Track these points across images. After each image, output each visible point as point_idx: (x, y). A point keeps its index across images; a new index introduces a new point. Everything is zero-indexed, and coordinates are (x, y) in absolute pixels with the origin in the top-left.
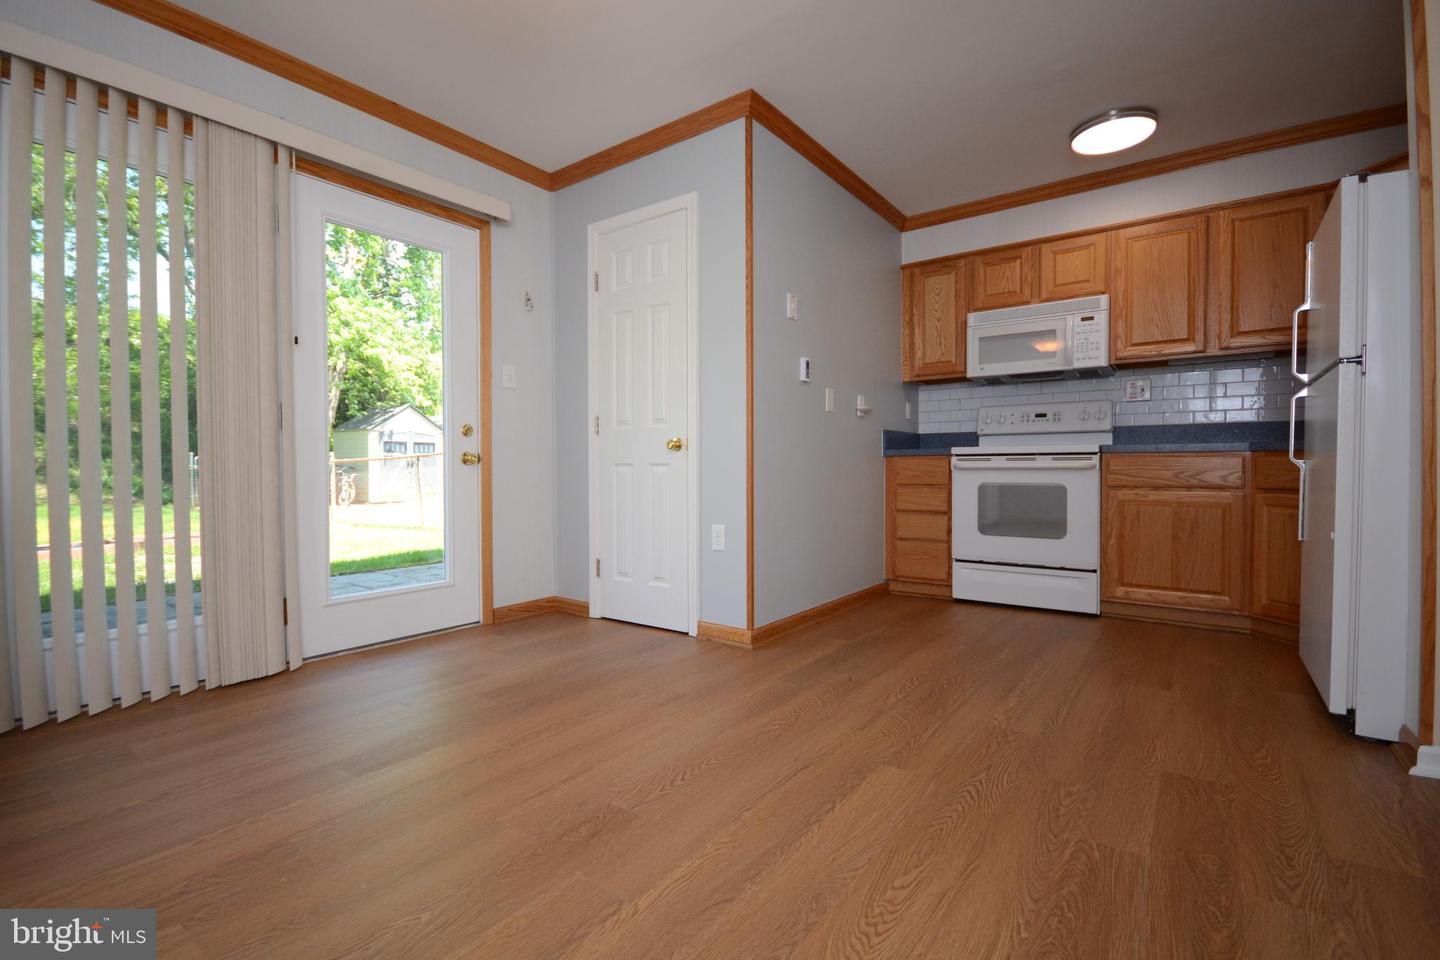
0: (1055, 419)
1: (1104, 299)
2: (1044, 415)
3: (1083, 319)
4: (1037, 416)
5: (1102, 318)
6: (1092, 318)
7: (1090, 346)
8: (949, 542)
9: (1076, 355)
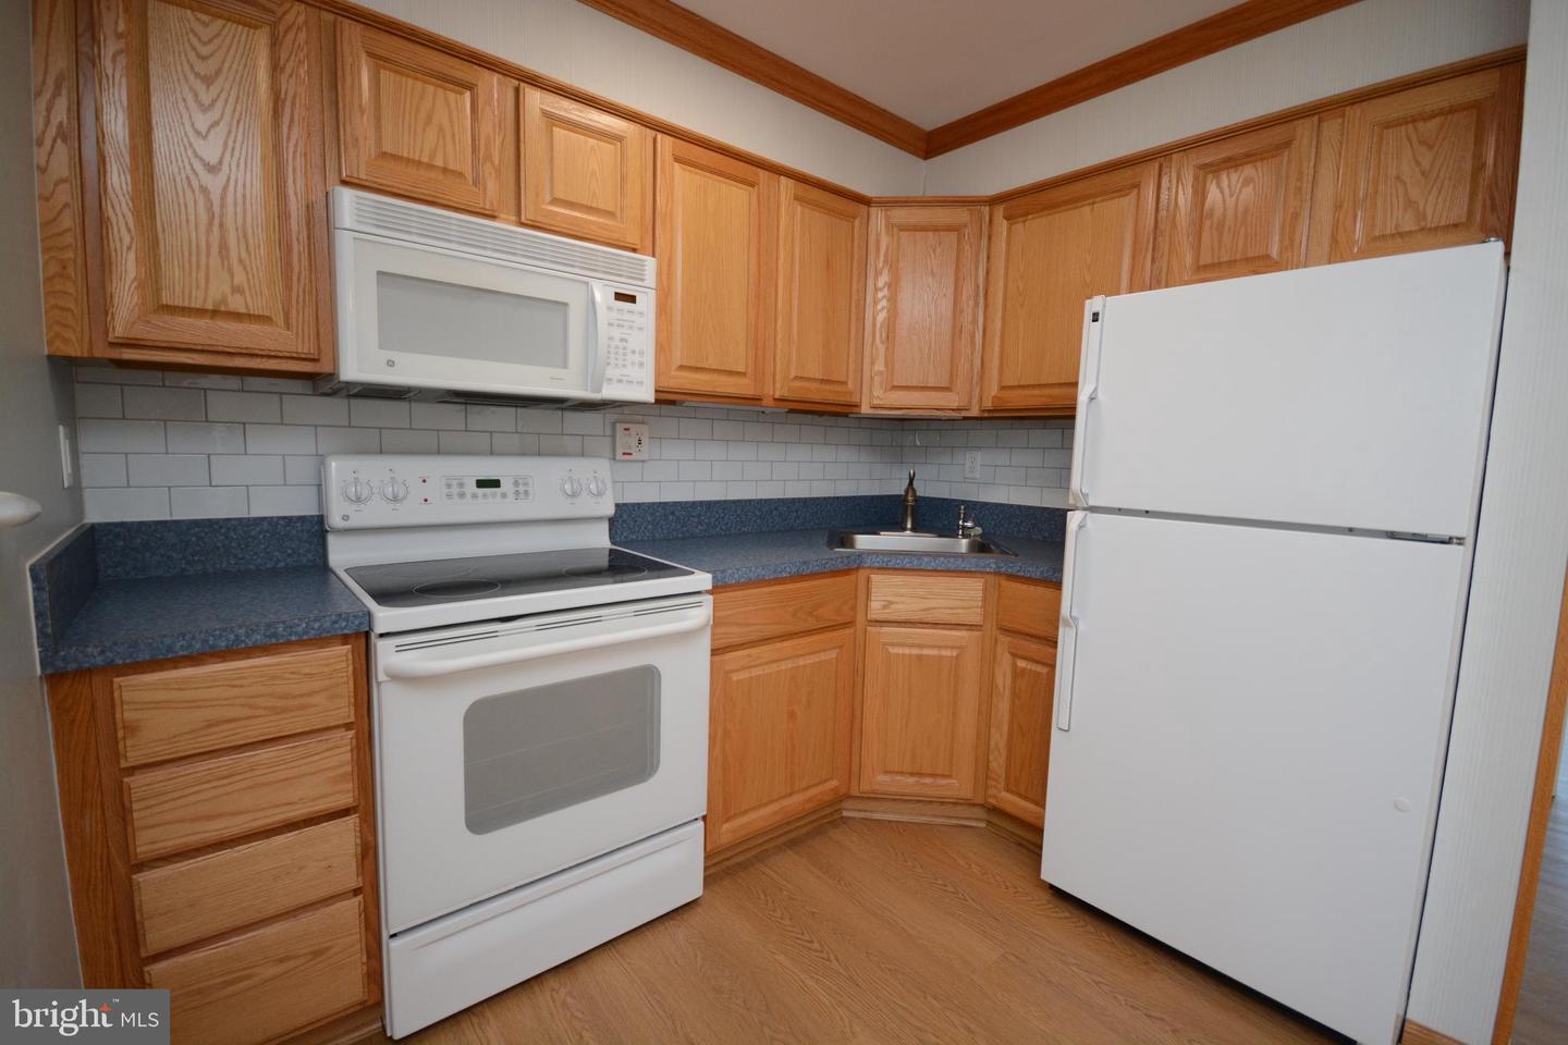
0: (517, 493)
1: (650, 263)
2: (495, 484)
3: (619, 297)
4: (481, 484)
5: (647, 302)
6: (632, 299)
7: (630, 357)
8: (369, 890)
9: (610, 372)
